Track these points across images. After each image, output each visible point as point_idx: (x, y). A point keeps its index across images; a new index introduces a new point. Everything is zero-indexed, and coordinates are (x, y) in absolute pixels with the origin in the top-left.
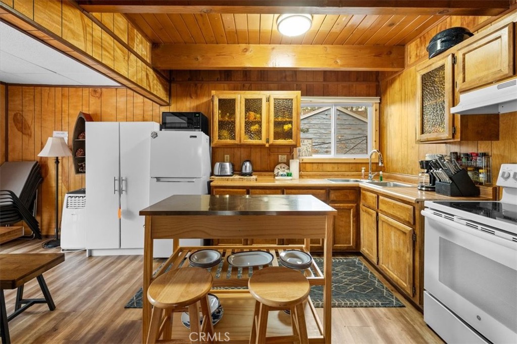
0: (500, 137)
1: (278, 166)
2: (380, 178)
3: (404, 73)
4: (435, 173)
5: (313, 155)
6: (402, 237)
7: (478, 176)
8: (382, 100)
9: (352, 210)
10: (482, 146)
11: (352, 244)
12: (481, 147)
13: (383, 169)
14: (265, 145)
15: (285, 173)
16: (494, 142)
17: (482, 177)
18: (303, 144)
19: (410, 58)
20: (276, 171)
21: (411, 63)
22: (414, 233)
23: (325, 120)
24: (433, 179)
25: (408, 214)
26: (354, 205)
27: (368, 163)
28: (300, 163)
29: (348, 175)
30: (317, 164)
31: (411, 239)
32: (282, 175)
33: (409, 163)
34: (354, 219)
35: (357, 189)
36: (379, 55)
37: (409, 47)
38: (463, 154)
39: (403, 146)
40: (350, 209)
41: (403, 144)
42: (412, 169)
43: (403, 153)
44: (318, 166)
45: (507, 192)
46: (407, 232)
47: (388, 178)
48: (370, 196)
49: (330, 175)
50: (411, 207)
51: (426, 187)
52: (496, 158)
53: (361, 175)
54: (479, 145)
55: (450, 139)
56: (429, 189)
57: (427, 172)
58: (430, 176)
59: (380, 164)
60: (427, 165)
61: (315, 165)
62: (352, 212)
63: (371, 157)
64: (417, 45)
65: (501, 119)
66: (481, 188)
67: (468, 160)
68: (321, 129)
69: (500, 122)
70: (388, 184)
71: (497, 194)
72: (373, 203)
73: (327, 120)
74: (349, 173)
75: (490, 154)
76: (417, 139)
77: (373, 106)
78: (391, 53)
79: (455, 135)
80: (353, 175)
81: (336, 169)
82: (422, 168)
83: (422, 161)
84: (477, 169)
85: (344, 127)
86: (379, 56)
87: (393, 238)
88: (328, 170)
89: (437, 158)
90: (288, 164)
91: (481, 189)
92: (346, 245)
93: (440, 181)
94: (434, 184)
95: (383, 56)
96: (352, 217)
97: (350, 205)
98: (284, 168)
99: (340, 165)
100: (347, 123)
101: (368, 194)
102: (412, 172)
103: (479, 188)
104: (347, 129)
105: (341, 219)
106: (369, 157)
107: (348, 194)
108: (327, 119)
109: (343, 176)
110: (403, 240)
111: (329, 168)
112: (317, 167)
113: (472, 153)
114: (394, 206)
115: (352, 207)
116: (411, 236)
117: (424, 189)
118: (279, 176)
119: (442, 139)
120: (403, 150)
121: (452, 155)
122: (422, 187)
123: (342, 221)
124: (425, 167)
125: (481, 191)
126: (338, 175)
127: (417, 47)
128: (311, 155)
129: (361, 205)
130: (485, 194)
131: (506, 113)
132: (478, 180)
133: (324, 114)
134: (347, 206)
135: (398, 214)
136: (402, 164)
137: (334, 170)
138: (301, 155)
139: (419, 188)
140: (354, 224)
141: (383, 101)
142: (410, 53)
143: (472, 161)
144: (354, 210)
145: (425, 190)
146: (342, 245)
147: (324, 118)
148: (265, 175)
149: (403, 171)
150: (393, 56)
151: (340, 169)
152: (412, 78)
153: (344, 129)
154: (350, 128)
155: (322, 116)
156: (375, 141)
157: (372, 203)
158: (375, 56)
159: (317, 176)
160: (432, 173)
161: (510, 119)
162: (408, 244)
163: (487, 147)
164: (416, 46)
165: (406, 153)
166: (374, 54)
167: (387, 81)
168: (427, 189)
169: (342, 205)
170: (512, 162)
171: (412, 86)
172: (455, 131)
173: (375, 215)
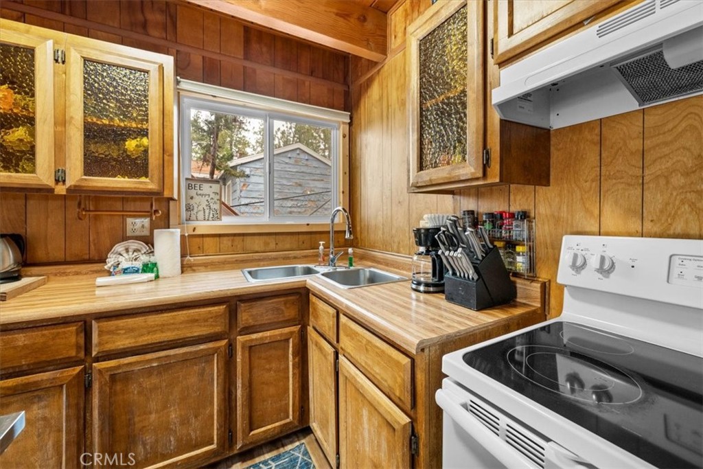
0: (551, 177)
1: (119, 247)
2: (348, 262)
3: (386, 67)
4: (446, 257)
5: (223, 218)
6: (385, 432)
7: (514, 259)
8: (354, 119)
9: (291, 340)
10: (519, 197)
11: (291, 417)
12: (515, 200)
13: (352, 243)
14: (51, 190)
15: (138, 264)
16: (541, 190)
17: (521, 262)
18: (199, 192)
19: (395, 37)
20: (111, 260)
21: (397, 45)
22: (413, 433)
23: (287, 166)
24: (439, 269)
25: (399, 380)
26: (296, 329)
27: (329, 232)
28: (183, 237)
29: (295, 258)
30: (231, 238)
31: (406, 450)
32: (125, 271)
33: (394, 232)
34: (297, 360)
35: (303, 292)
36: (344, 15)
37: (393, 17)
38: (486, 214)
39: (384, 201)
40: (287, 340)
41: (384, 197)
42: (399, 243)
43: (385, 212)
44: (233, 241)
45: (572, 295)
46: (396, 427)
47: (363, 258)
48: (324, 311)
49: (259, 260)
50: (406, 361)
51: (427, 285)
52: (543, 224)
53: (317, 255)
54: (512, 197)
55: (477, 179)
56: (431, 289)
57: (428, 252)
58: (434, 261)
59: (347, 236)
60: (429, 239)
61: (225, 239)
62: (291, 345)
63: (333, 222)
64: (406, 10)
65: (553, 141)
66: (520, 283)
67: (494, 227)
68: (282, 178)
69: (552, 149)
70: (361, 272)
71: (547, 297)
72: (330, 328)
73: (290, 166)
74: (298, 252)
75: (532, 215)
76: (411, 182)
77: (339, 129)
78: (365, 19)
79: (488, 169)
80: (305, 257)
81: (272, 246)
82: (419, 243)
83: (419, 230)
84: (511, 245)
85: (314, 178)
86: (345, 18)
87: (366, 426)
88: (257, 248)
89: (448, 223)
90: (149, 241)
91: (518, 285)
92: (277, 424)
93: (454, 274)
94: (441, 278)
95: (352, 20)
96: (291, 357)
97: (287, 330)
98: (135, 251)
99: (281, 237)
100: (318, 172)
101: (321, 305)
102: (398, 247)
103: (514, 283)
104: (318, 180)
105: (267, 366)
106: (329, 222)
107: (283, 308)
108: (290, 164)
109: (286, 259)
110: (388, 442)
111: (257, 244)
112: (230, 244)
113: (501, 214)
114: (368, 347)
115: (292, 333)
116: (407, 442)
117: (422, 288)
118: (119, 272)
119: (462, 178)
120: (385, 208)
121: (467, 216)
122: (419, 284)
123: (269, 370)
124: (423, 243)
125: (519, 291)
126: (275, 259)
127: (407, 16)
128: (219, 219)
129: (310, 329)
130: (526, 298)
131: (564, 128)
132: (513, 268)
133: (286, 157)
134: (281, 335)
135: (377, 370)
136: (383, 234)
137: (267, 249)
138: (193, 217)
139: (414, 286)
140: (297, 371)
141: (355, 122)
142: (395, 26)
143: (501, 228)
144: (296, 341)
145: (426, 292)
146: (269, 427)
147: (287, 163)
148: (77, 273)
149: (386, 247)
150: (369, 25)
151: (280, 246)
152: (398, 74)
153: (314, 180)
154: (322, 180)
155: (283, 159)
156: (343, 192)
157: (327, 328)
158: (337, 14)
159: (229, 263)
160: (438, 256)
161: (571, 140)
162: (400, 460)
163: (527, 199)
164: (404, 13)
165: (389, 214)
166: (335, 11)
167: (361, 84)
168: (426, 289)
169: (268, 334)
170: (575, 230)
171: (398, 88)
172: (488, 160)
173: (331, 358)
